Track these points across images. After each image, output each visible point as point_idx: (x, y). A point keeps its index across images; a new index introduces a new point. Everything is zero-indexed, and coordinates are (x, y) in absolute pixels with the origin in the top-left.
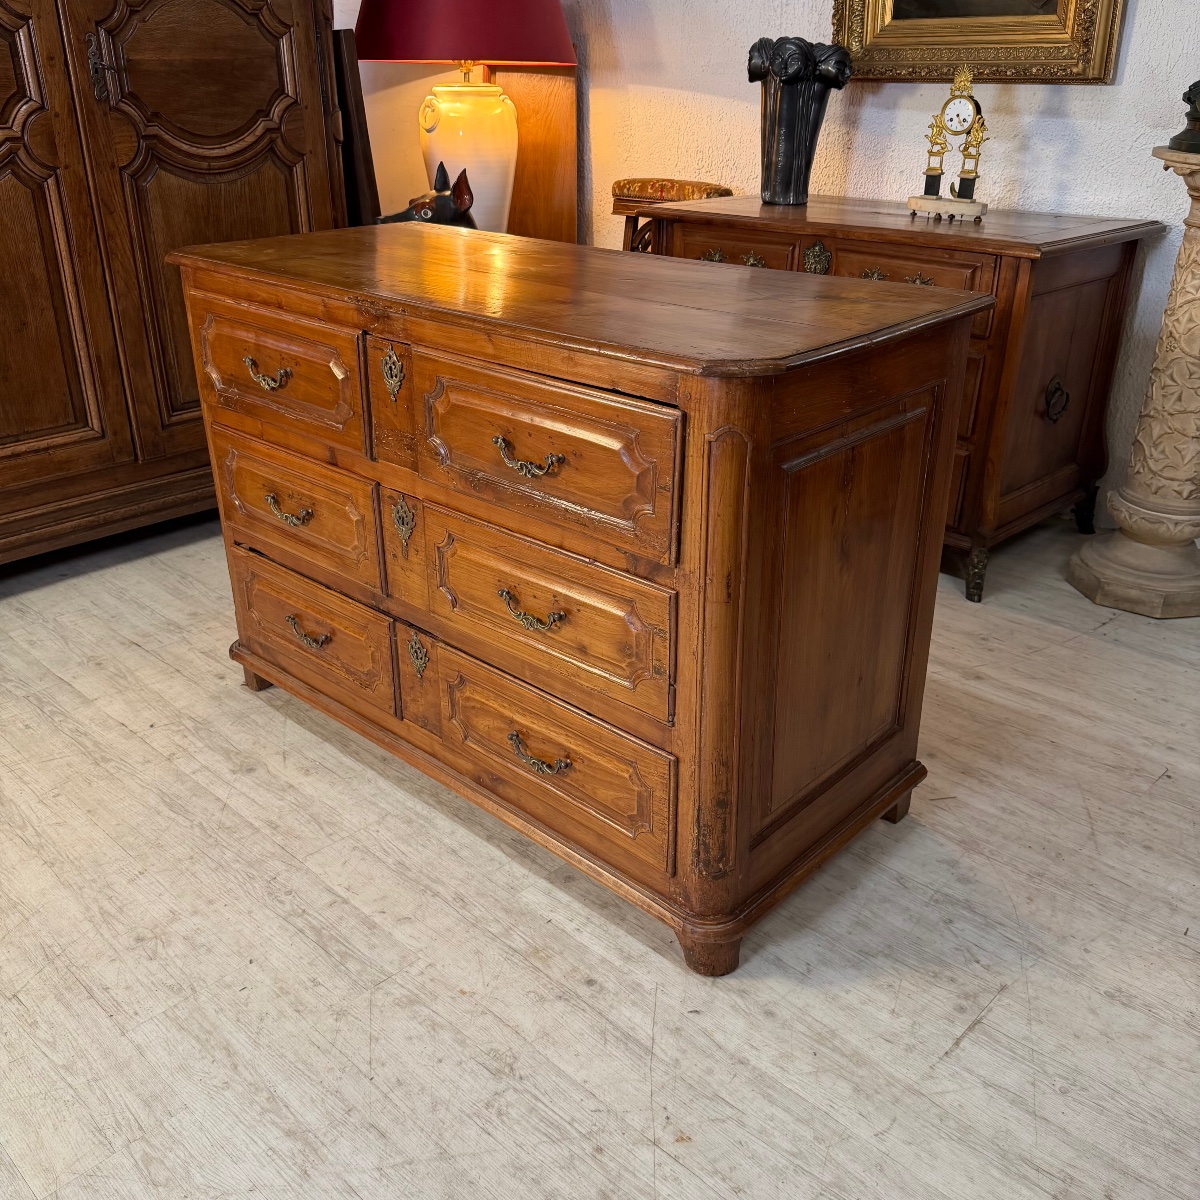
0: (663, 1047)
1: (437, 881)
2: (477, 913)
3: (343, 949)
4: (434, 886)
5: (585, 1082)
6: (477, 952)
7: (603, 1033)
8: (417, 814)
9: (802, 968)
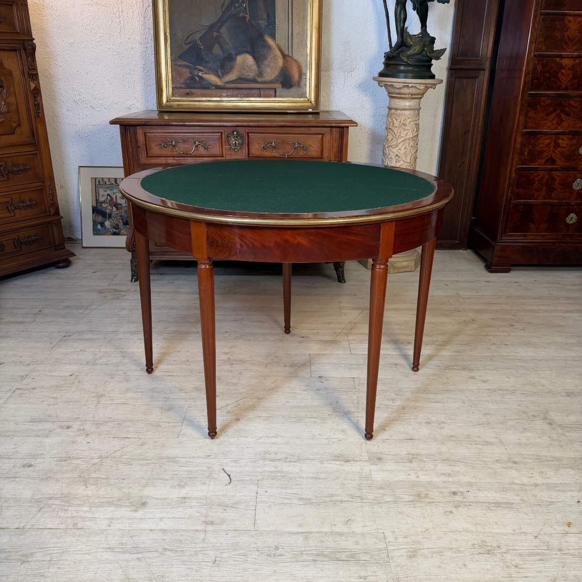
0: (510, 498)
1: (331, 496)
2: (372, 497)
3: (346, 553)
4: (334, 498)
5: (514, 530)
6: (400, 513)
7: (489, 508)
8: (271, 472)
9: (497, 440)
